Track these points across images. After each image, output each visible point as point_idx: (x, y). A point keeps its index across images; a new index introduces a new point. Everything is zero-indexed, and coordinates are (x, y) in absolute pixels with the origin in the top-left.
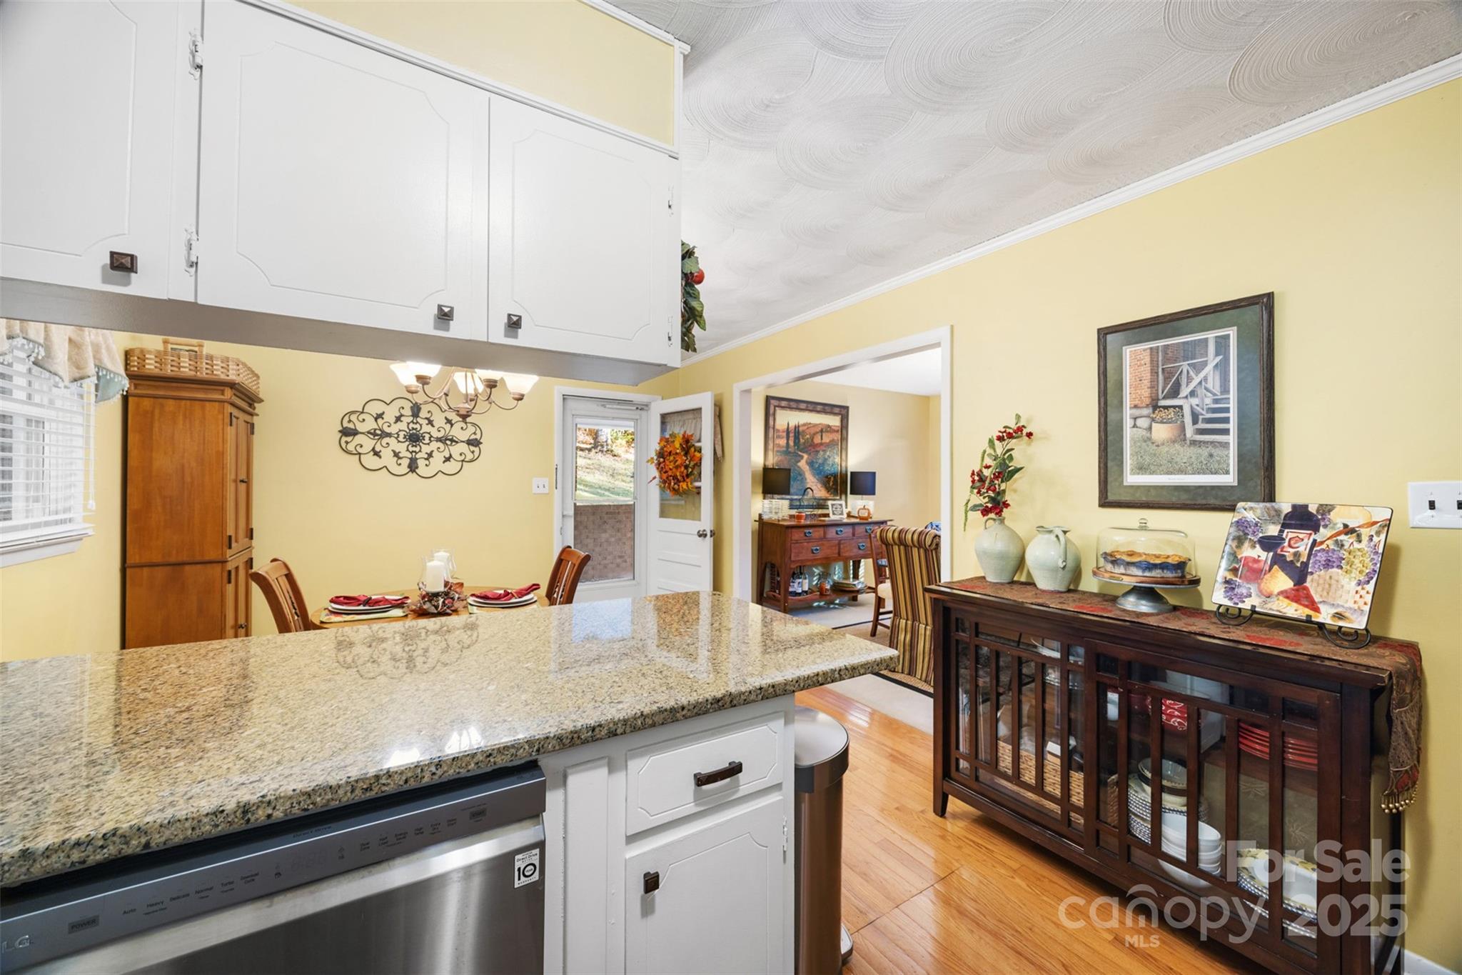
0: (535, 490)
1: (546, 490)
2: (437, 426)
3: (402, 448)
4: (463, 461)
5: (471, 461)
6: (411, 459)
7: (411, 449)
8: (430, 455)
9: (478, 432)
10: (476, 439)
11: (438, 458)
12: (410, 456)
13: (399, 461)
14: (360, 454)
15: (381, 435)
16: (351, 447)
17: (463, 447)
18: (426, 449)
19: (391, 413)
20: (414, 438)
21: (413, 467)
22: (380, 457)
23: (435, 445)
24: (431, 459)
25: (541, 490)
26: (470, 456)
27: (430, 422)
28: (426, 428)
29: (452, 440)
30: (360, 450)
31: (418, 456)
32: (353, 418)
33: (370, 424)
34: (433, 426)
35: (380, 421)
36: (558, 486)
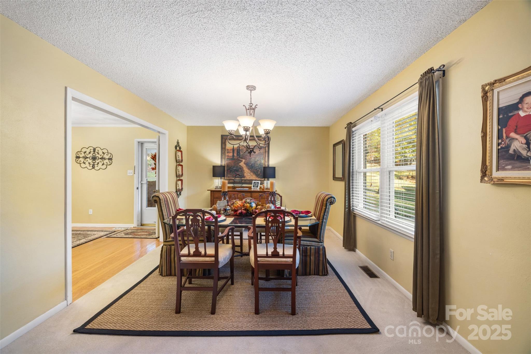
0: (128, 174)
1: (132, 174)
2: (100, 154)
3: (90, 161)
4: (107, 165)
5: (110, 165)
6: (93, 165)
7: (93, 162)
8: (98, 163)
9: (112, 156)
10: (111, 158)
11: (100, 164)
12: (93, 164)
13: (90, 165)
14: (80, 163)
15: (86, 158)
16: (78, 162)
17: (107, 161)
18: (97, 161)
19: (88, 151)
20: (94, 158)
21: (93, 167)
22: (85, 164)
23: (100, 160)
24: (98, 165)
25: (130, 174)
26: (109, 163)
27: (98, 153)
28: (97, 155)
29: (104, 159)
30: (81, 162)
31: (95, 164)
32: (79, 153)
33: (83, 155)
34: (99, 154)
35: (85, 154)
36: (135, 173)
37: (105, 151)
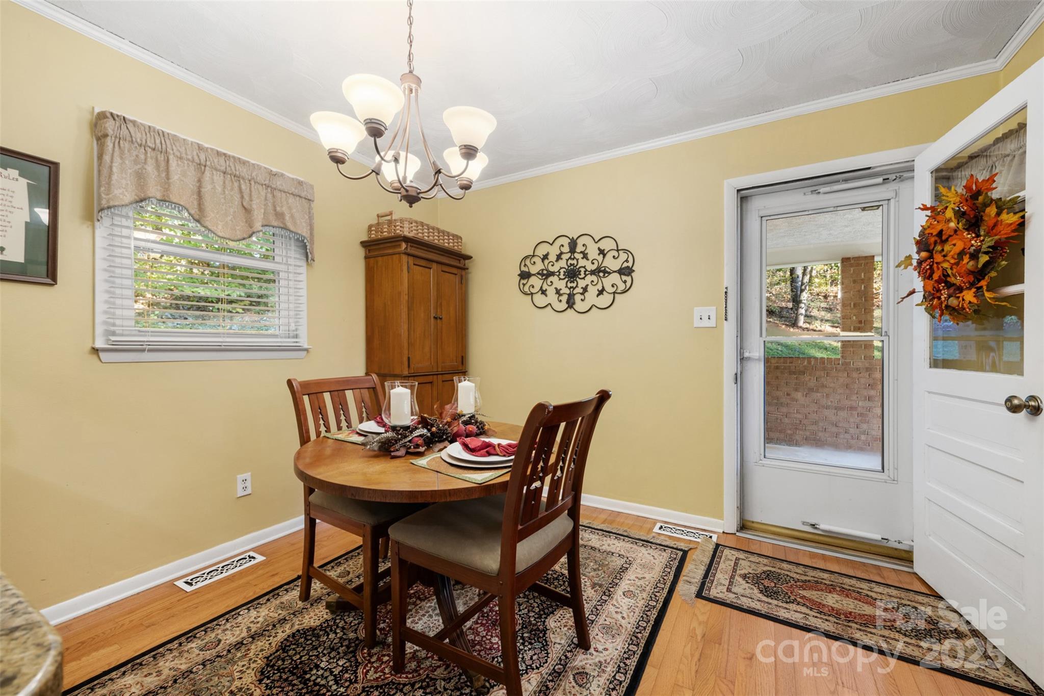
0: (697, 323)
1: (712, 323)
2: (591, 260)
3: (561, 284)
4: (614, 293)
6: (569, 295)
7: (569, 285)
8: (585, 290)
9: (631, 259)
10: (628, 267)
11: (593, 291)
12: (568, 291)
13: (561, 298)
14: (532, 294)
15: (546, 275)
16: (526, 289)
17: (615, 278)
18: (582, 283)
19: (554, 251)
20: (572, 274)
21: (571, 304)
22: (546, 296)
23: (590, 278)
24: (586, 294)
25: (706, 323)
26: (622, 287)
27: (585, 256)
28: (582, 262)
29: (605, 272)
30: (533, 291)
31: (575, 292)
32: (528, 262)
33: (539, 266)
34: (588, 259)
35: (546, 262)
36: (729, 317)
37: (607, 245)
